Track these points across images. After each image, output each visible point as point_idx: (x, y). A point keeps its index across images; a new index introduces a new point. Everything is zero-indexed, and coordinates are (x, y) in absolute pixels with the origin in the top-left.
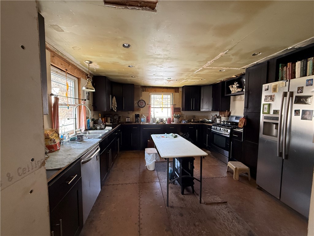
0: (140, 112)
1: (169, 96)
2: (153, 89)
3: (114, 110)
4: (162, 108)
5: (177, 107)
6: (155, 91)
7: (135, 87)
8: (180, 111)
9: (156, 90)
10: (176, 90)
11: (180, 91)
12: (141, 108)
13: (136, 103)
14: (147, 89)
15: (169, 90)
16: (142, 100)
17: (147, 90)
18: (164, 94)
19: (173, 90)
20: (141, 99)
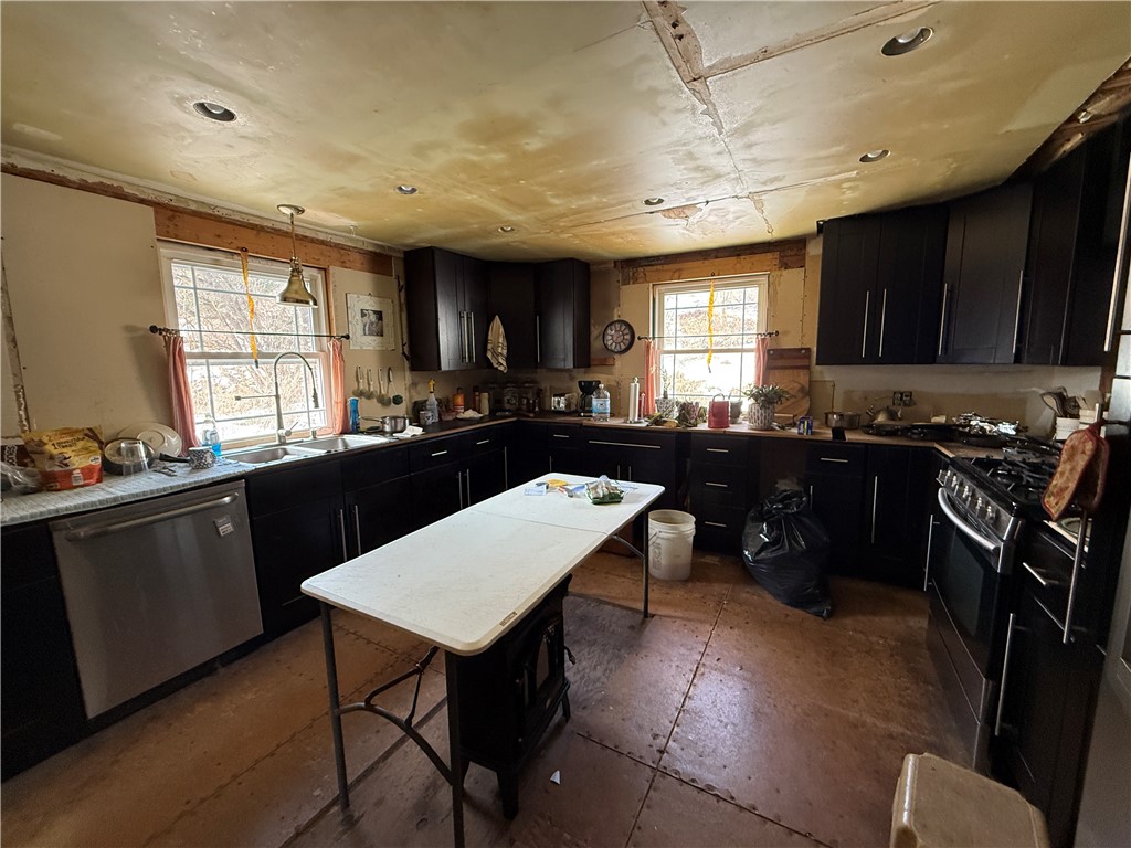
0: (612, 374)
1: (753, 293)
2: (666, 267)
3: (495, 365)
4: (707, 355)
5: (789, 342)
6: (676, 275)
7: (593, 268)
8: (808, 367)
9: (680, 270)
10: (789, 252)
11: (813, 257)
12: (616, 356)
13: (598, 337)
14: (641, 269)
15: (746, 260)
16: (618, 321)
17: (642, 274)
18: (727, 285)
19: (769, 256)
20: (616, 319)
